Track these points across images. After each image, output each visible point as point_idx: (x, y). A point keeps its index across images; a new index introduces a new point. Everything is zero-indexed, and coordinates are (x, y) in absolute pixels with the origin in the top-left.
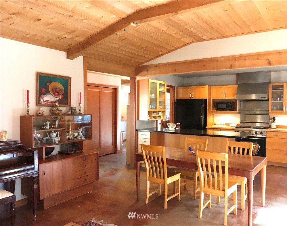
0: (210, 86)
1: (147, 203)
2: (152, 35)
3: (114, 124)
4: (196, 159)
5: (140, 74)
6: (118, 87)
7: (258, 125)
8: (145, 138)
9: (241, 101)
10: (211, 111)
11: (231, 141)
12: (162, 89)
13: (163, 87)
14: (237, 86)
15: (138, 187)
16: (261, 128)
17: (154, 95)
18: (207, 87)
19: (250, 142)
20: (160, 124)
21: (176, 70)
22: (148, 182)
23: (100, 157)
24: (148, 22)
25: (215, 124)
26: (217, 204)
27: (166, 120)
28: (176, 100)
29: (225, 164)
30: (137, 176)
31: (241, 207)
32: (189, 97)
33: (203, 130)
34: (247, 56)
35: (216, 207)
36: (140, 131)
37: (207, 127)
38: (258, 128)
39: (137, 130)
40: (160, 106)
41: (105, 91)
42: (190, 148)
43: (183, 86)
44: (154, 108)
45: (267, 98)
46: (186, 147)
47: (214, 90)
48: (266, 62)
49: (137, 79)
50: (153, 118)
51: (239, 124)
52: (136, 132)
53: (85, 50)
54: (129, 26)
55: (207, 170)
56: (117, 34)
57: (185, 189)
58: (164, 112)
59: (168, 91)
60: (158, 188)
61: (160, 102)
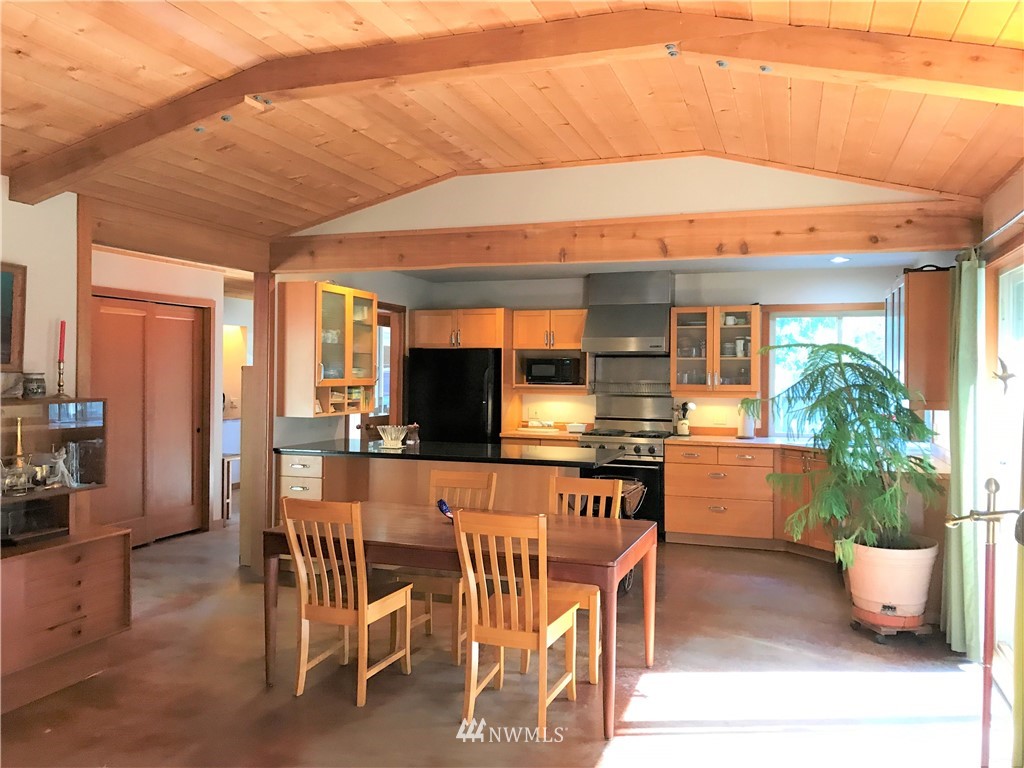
0: (511, 311)
1: (300, 692)
2: (322, 140)
3: (198, 430)
4: (454, 539)
5: (289, 264)
6: (214, 302)
7: (647, 427)
8: (302, 475)
9: (597, 356)
10: (515, 385)
11: (567, 475)
12: (363, 315)
13: (366, 308)
14: (586, 311)
15: (271, 642)
16: (650, 437)
17: (334, 332)
18: (500, 312)
19: (613, 478)
20: (358, 427)
21: (402, 256)
22: (305, 624)
23: (134, 548)
24: (305, 98)
25: (527, 426)
26: (522, 673)
27: (380, 414)
28: (410, 349)
29: (538, 550)
30: (269, 604)
31: (588, 673)
32: (448, 342)
33: (489, 446)
34: (606, 226)
35: (518, 684)
36: (288, 453)
37: (501, 435)
38: (642, 436)
39: (277, 451)
40: (355, 371)
41: (164, 315)
42: (441, 503)
43: (431, 307)
44: (335, 377)
45: (664, 349)
46: (434, 502)
47: (521, 321)
48: (657, 246)
49: (278, 279)
50: (332, 409)
51: (593, 425)
52: (274, 455)
53: (79, 172)
54: (240, 106)
55: (488, 569)
56: (198, 130)
57: (428, 635)
58: (369, 388)
59: (384, 321)
60: (340, 638)
61: (355, 355)
